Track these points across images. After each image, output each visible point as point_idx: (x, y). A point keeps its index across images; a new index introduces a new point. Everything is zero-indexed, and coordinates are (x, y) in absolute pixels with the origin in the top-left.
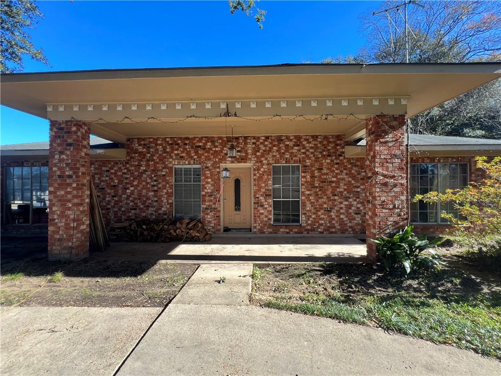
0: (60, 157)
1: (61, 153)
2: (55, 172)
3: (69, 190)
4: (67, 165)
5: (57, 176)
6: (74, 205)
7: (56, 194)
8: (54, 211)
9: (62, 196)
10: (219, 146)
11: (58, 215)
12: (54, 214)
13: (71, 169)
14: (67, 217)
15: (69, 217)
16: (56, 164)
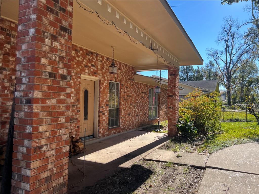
0: (52, 44)
1: (54, 38)
2: (44, 66)
3: (62, 97)
4: (61, 58)
5: (47, 74)
6: (68, 119)
7: (46, 103)
8: (42, 133)
9: (54, 106)
10: (81, 57)
11: (48, 139)
12: (42, 138)
13: (65, 66)
14: (59, 138)
15: (61, 139)
16: (46, 53)
